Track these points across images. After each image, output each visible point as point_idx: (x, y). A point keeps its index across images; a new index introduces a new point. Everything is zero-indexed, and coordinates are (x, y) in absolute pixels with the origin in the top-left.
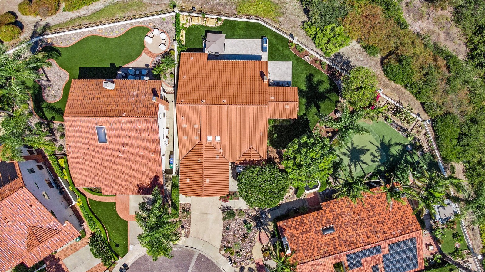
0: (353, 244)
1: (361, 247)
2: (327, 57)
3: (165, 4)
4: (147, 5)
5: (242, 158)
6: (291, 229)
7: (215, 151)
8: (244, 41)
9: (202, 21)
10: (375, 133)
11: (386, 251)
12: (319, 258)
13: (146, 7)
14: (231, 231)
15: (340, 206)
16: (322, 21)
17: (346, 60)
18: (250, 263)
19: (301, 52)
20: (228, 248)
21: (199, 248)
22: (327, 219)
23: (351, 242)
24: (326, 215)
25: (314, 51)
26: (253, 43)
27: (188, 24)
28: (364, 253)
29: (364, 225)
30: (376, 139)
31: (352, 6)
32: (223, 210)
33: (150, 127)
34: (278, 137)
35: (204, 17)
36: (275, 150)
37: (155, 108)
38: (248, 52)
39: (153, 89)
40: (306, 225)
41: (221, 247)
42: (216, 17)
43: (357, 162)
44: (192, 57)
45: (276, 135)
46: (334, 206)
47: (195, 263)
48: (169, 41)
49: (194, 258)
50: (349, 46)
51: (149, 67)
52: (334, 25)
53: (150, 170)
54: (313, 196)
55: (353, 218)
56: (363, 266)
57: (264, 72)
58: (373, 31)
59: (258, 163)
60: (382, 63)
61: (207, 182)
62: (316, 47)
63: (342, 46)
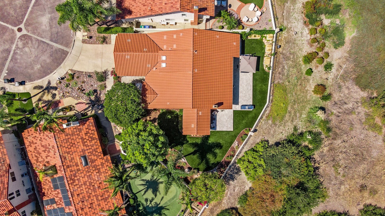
0: (72, 182)
1: (70, 188)
2: (237, 161)
3: (283, 22)
4: (283, 6)
5: (148, 87)
6: (86, 129)
7: (154, 64)
8: (250, 90)
9: (268, 54)
10: (172, 202)
11: (67, 211)
12: (59, 153)
13: (280, 5)
14: (87, 79)
15: (107, 171)
16: (268, 157)
17: (235, 177)
18: (60, 95)
19: (241, 139)
20: (73, 76)
21: (73, 52)
22: (95, 160)
23: (74, 181)
24: (98, 159)
25: (241, 150)
26: (249, 98)
27: (266, 41)
28: (64, 191)
29: (89, 191)
30: (166, 203)
31: (281, 183)
32: (105, 72)
33: (172, 5)
34: (169, 119)
35: (271, 55)
36: (157, 117)
37: (189, 9)
38: (241, 93)
39: (207, 8)
40: (90, 141)
41: (74, 70)
42: (272, 65)
43: (146, 186)
44: (236, 44)
45: (170, 117)
46: (107, 166)
47: (60, 49)
48: (250, 25)
49: (65, 47)
50: (247, 180)
51: (228, 8)
52: (265, 167)
53: (136, 7)
54: (118, 149)
55: (96, 182)
56: (55, 191)
57: (223, 106)
58: (259, 201)
59: (144, 101)
60: (233, 208)
61: (127, 56)
62: (246, 152)
63: (246, 174)
